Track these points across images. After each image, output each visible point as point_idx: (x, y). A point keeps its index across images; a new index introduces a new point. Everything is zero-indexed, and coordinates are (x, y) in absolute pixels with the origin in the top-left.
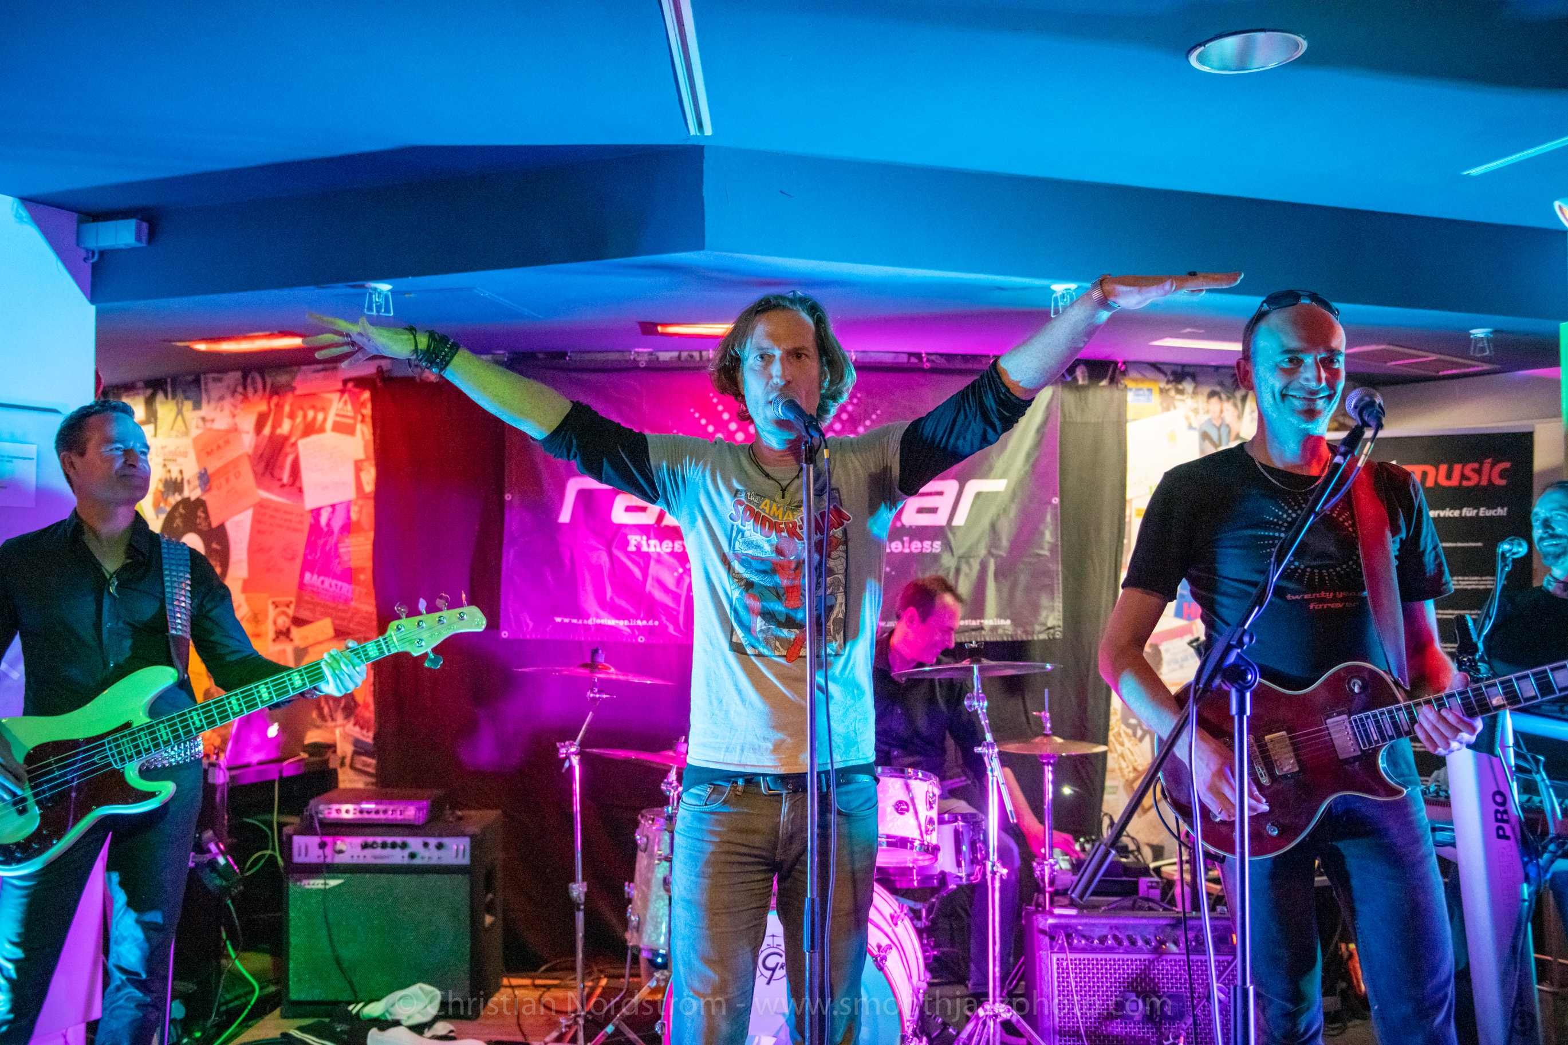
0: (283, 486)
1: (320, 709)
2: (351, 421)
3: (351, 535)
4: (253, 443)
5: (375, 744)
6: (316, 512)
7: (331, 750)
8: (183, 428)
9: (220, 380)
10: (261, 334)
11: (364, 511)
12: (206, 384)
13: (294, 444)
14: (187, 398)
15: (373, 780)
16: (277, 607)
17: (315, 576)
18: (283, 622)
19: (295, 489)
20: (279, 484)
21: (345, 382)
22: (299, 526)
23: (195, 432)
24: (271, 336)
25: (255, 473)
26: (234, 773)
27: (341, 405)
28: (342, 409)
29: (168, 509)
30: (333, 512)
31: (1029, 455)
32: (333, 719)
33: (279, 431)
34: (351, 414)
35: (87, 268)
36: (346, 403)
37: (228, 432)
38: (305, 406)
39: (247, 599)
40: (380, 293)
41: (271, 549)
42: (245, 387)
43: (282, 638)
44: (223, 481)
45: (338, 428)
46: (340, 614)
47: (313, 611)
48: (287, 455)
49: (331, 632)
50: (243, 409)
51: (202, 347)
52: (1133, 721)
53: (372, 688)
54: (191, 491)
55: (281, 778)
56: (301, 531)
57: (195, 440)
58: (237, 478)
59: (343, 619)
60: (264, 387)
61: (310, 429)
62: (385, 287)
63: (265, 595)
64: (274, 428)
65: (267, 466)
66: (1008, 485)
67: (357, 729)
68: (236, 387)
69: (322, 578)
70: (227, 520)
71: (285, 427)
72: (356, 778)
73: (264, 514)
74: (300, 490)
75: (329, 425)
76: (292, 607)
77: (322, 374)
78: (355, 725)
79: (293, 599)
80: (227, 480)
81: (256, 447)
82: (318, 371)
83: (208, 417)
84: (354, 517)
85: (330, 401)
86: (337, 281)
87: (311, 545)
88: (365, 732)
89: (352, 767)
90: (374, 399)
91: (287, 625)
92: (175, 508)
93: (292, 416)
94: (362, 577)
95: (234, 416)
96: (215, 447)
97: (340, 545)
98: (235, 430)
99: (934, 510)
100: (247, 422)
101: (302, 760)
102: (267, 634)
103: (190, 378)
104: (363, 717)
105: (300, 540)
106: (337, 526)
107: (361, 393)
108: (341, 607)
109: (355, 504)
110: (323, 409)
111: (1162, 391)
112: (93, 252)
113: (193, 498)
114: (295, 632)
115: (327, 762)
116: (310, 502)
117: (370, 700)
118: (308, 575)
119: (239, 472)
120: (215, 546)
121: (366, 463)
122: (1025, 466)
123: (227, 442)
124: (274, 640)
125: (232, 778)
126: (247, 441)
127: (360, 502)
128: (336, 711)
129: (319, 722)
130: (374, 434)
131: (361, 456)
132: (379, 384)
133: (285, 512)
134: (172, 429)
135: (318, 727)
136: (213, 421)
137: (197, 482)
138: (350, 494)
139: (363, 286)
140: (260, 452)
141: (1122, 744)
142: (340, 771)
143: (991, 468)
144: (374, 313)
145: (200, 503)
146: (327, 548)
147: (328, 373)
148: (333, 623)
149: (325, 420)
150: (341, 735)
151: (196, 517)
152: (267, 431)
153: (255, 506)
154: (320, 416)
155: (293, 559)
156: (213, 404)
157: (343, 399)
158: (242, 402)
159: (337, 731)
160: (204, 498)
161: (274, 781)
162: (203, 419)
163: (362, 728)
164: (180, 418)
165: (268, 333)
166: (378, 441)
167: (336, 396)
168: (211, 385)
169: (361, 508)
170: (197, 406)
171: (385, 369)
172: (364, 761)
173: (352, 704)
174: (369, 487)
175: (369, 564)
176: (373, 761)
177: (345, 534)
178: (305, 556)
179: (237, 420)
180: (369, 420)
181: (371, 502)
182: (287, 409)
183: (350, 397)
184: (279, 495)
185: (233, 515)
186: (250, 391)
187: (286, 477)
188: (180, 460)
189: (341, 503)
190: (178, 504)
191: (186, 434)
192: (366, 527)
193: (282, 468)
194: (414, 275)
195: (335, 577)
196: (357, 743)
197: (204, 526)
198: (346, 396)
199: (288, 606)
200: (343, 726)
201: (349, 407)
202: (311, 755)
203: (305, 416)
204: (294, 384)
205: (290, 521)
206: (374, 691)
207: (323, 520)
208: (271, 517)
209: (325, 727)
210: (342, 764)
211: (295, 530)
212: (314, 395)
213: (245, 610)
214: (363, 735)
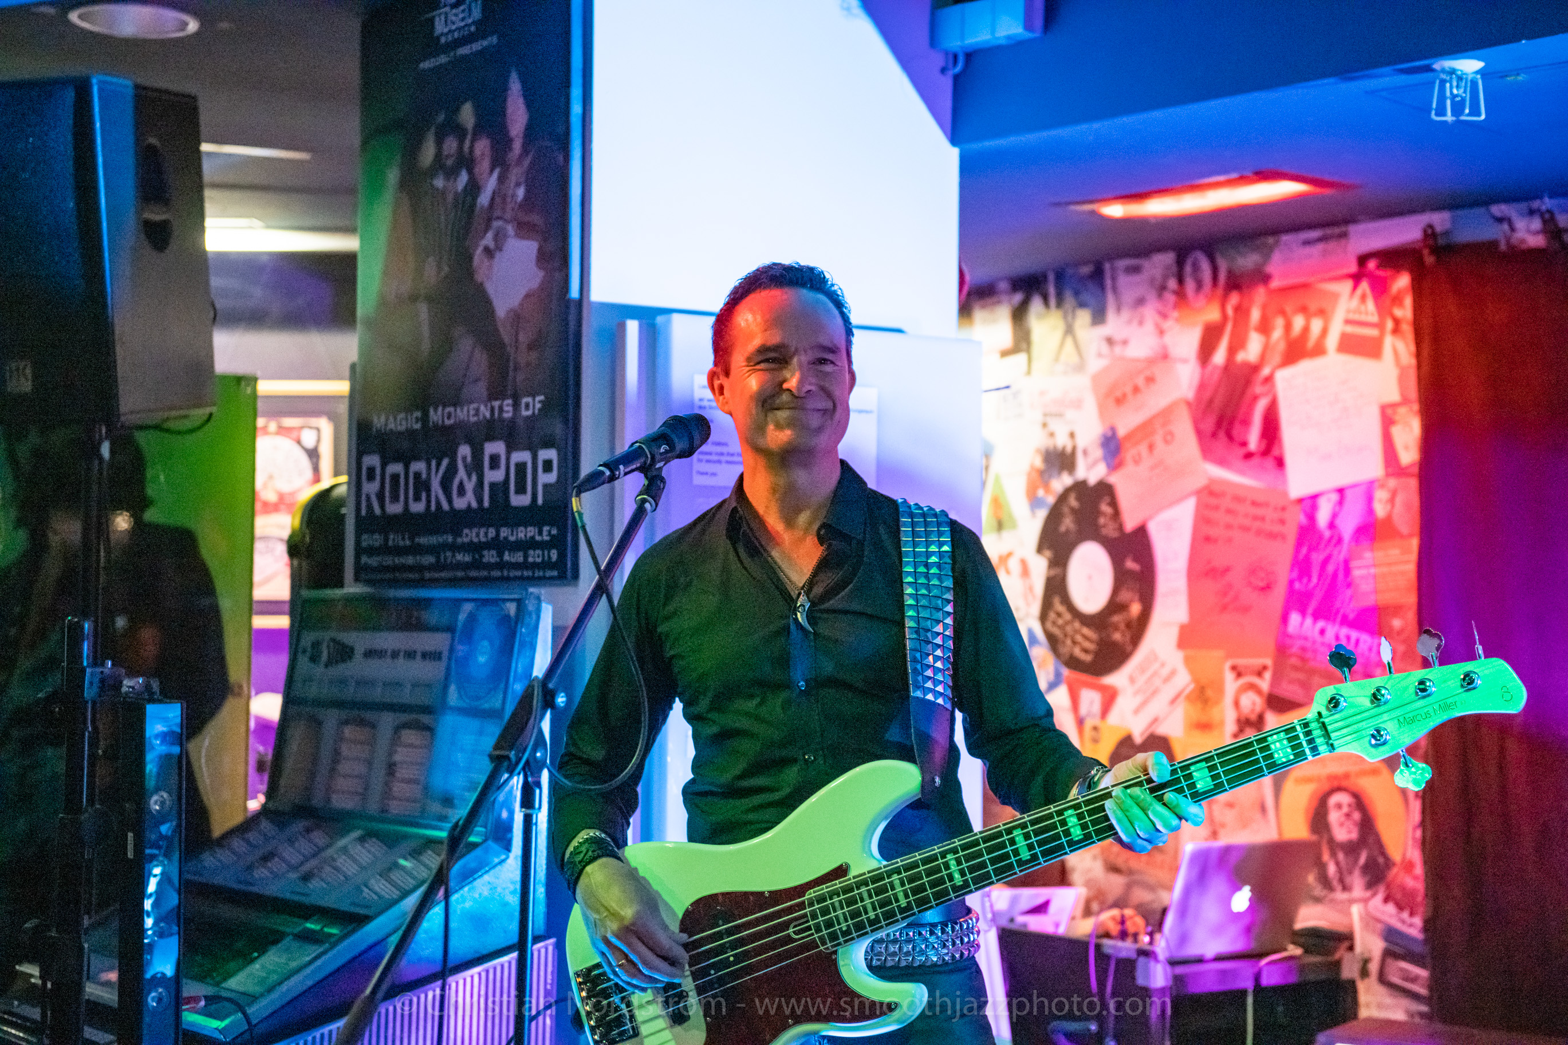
0: (1249, 456)
1: (1322, 867)
2: (1374, 332)
3: (1376, 545)
4: (1196, 381)
5: (1426, 941)
7: (1346, 944)
8: (1075, 359)
9: (1136, 270)
10: (1221, 178)
11: (1399, 500)
12: (1114, 279)
13: (1269, 380)
14: (1082, 305)
15: (1424, 1008)
16: (1239, 675)
17: (1309, 621)
18: (1251, 702)
19: (1270, 463)
20: (1242, 451)
21: (1362, 260)
22: (1277, 528)
23: (1095, 364)
24: (1243, 180)
25: (1199, 433)
26: (1180, 970)
27: (1355, 302)
28: (1357, 311)
29: (1051, 500)
30: (1341, 502)
32: (1346, 888)
33: (1241, 357)
34: (1374, 318)
35: (946, 84)
36: (1363, 298)
37: (1151, 361)
38: (1288, 309)
39: (1188, 661)
40: (1460, 79)
41: (1227, 570)
42: (1181, 281)
43: (1249, 732)
44: (1143, 448)
45: (1350, 345)
48: (1255, 398)
50: (1177, 320)
51: (1115, 210)
53: (1419, 833)
54: (1091, 467)
55: (1258, 989)
56: (1283, 537)
57: (1096, 379)
58: (1167, 442)
60: (1215, 278)
62: (1469, 66)
63: (1218, 654)
64: (1232, 351)
65: (1219, 424)
67: (1391, 908)
68: (1165, 278)
69: (1321, 624)
70: (1150, 517)
71: (1253, 349)
72: (1388, 1000)
73: (1216, 508)
74: (1280, 463)
75: (1332, 341)
76: (1268, 675)
77: (1320, 246)
78: (1386, 900)
79: (1269, 662)
80: (1151, 447)
81: (1202, 387)
82: (1307, 243)
83: (1118, 336)
84: (1380, 510)
85: (1335, 297)
86: (1376, 65)
87: (1302, 567)
89: (1382, 979)
90: (1417, 289)
91: (1258, 710)
92: (1063, 498)
93: (1265, 328)
94: (1397, 623)
95: (1161, 332)
96: (1128, 389)
97: (1353, 564)
98: (1164, 356)
100: (1185, 341)
101: (1291, 958)
102: (1222, 723)
103: (1086, 270)
104: (1403, 888)
105: (1281, 555)
106: (1347, 527)
107: (1394, 278)
109: (1382, 486)
110: (1322, 313)
112: (955, 57)
113: (1093, 479)
115: (1337, 965)
116: (1299, 483)
117: (1415, 855)
118: (1295, 618)
119: (1171, 433)
120: (1130, 564)
121: (1402, 410)
123: (1150, 380)
124: (1235, 736)
125: (1178, 979)
127: (1392, 483)
128: (1350, 872)
129: (1318, 891)
130: (1418, 355)
131: (1394, 396)
132: (1429, 260)
133: (1254, 503)
134: (1057, 359)
135: (1318, 900)
136: (1125, 342)
137: (1098, 453)
138: (1373, 468)
139: (1428, 69)
140: (1207, 394)
142: (1361, 986)
144: (1449, 118)
145: (1105, 490)
146: (1330, 568)
147: (1332, 245)
149: (1325, 332)
150: (1361, 918)
151: (1098, 513)
152: (1219, 357)
153: (1198, 493)
154: (1316, 326)
155: (1267, 588)
156: (1126, 314)
157: (1359, 291)
158: (1176, 306)
159: (1356, 910)
160: (1113, 479)
161: (1243, 993)
162: (1110, 341)
163: (1400, 908)
164: (1069, 341)
165: (1234, 175)
166: (1426, 368)
167: (1345, 287)
168: (1123, 280)
169: (1394, 494)
170: (1099, 317)
171: (1439, 229)
172: (1402, 970)
173: (1381, 860)
174: (1409, 454)
175: (1411, 599)
176: (1423, 973)
177: (1365, 544)
178: (1291, 582)
179: (1168, 339)
180: (1407, 329)
181: (1413, 483)
182: (1255, 315)
183: (1373, 288)
184: (1241, 472)
185: (1161, 508)
186: (1190, 285)
187: (1254, 439)
188: (1070, 414)
189: (1354, 486)
190: (1067, 491)
191: (1080, 367)
192: (1404, 529)
193: (1246, 422)
194: (1528, 38)
195: (1345, 622)
196: (1390, 934)
197: (1110, 531)
198: (1364, 286)
199: (1260, 674)
200: (1365, 901)
201: (1370, 305)
202: (1307, 951)
203: (1288, 327)
204: (1270, 269)
205: (1263, 519)
206: (1423, 841)
207: (1323, 517)
208: (1229, 511)
209: (1332, 901)
210: (1364, 973)
211: (1272, 536)
212: (1305, 286)
213: (1183, 679)
214: (1403, 922)
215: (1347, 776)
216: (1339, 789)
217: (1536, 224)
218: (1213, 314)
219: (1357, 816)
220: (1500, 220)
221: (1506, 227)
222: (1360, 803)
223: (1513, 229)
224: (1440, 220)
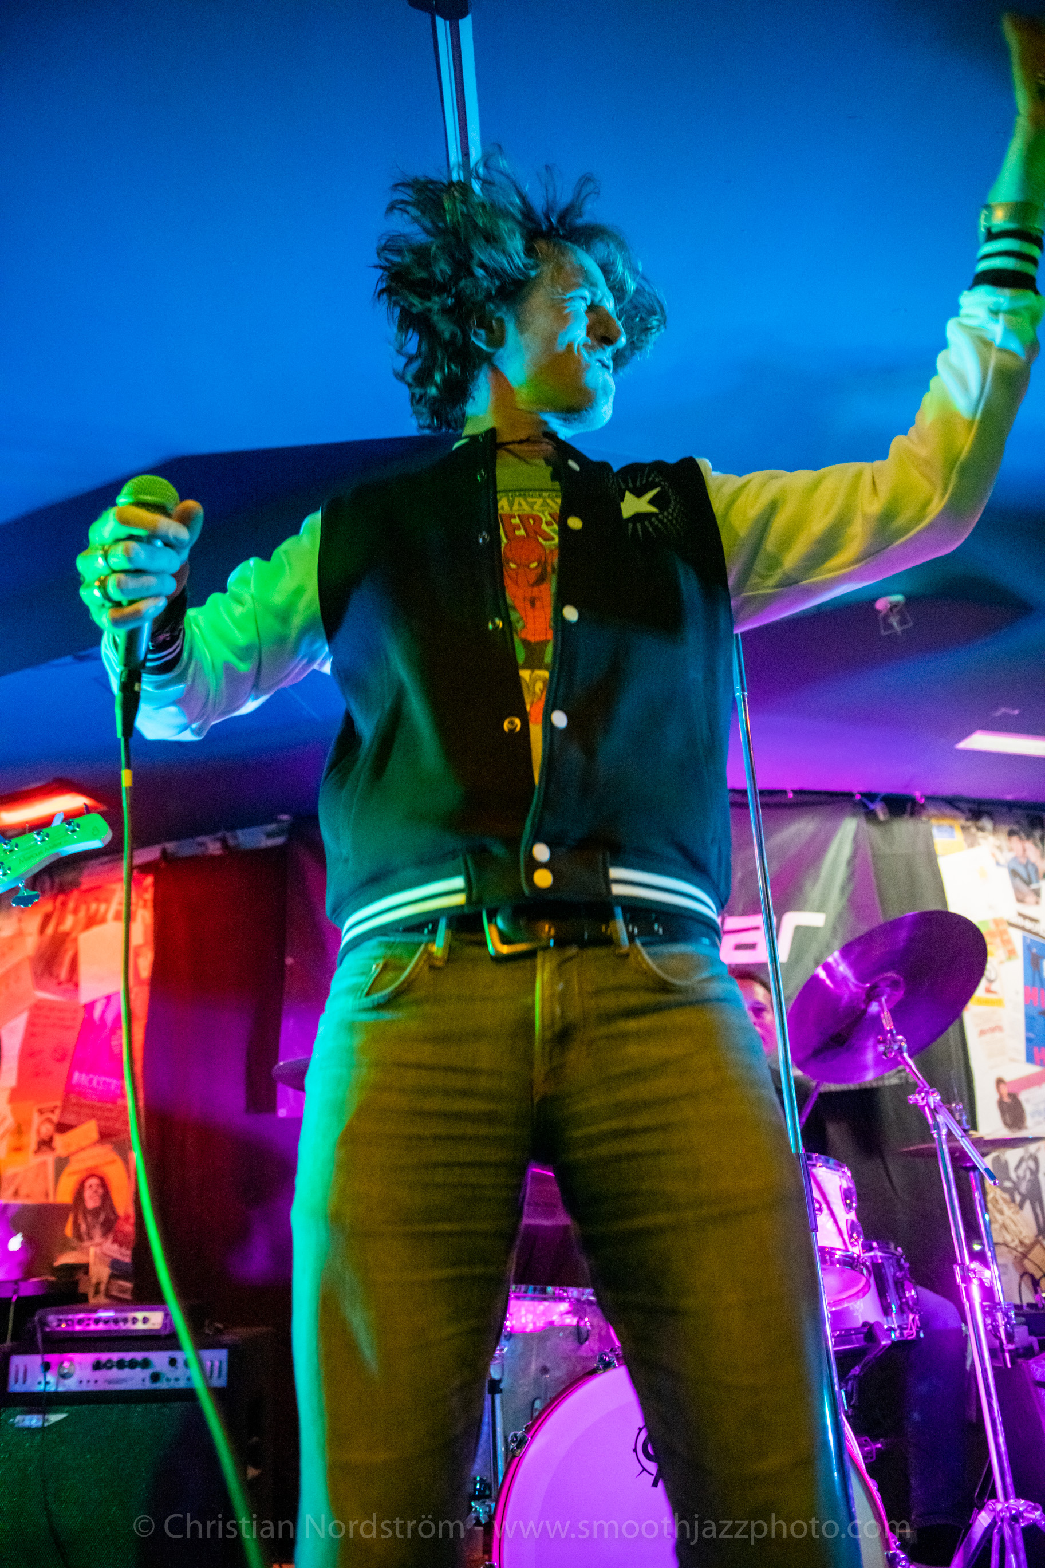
0: (61, 982)
4: (36, 945)
5: (131, 1264)
6: (90, 1007)
7: (84, 1272)
13: (75, 940)
17: (84, 1076)
18: (47, 1129)
19: (71, 986)
20: (57, 981)
21: (131, 870)
22: (72, 1023)
25: (35, 974)
30: (106, 1003)
31: (843, 889)
32: (91, 1238)
33: (61, 928)
37: (13, 937)
38: (89, 900)
39: (14, 1112)
41: (42, 1051)
43: (44, 1148)
44: (3, 988)
45: (120, 916)
46: (106, 1114)
47: (78, 1114)
48: (67, 950)
49: (95, 1135)
50: (29, 914)
52: (1008, 1184)
55: (18, 1296)
56: (73, 1027)
58: (17, 982)
59: (107, 1119)
60: (52, 887)
61: (92, 921)
63: (32, 1102)
64: (58, 925)
65: (47, 965)
66: (826, 921)
67: (116, 1247)
69: (90, 1075)
70: (2, 1026)
71: (69, 922)
73: (40, 1016)
74: (76, 985)
75: (109, 916)
76: (58, 1112)
77: (108, 866)
78: (114, 1241)
79: (59, 1103)
80: (8, 985)
81: (39, 948)
82: (102, 864)
85: (115, 891)
87: (81, 1042)
88: (123, 1250)
89: (107, 1294)
90: (156, 885)
91: (50, 1134)
97: (112, 1038)
98: (20, 934)
99: (752, 946)
100: (32, 923)
101: (47, 1281)
104: (123, 1232)
105: (71, 1038)
106: (109, 1020)
107: (145, 878)
108: (109, 1106)
110: (106, 900)
111: (963, 828)
114: (59, 1140)
115: (76, 1284)
116: (85, 996)
117: (132, 1210)
118: (76, 1075)
119: (19, 976)
121: (144, 949)
122: (841, 898)
123: (11, 948)
124: (36, 1152)
126: (31, 943)
127: (136, 989)
128: (94, 1227)
129: (74, 1242)
130: (154, 915)
131: (140, 941)
132: (164, 869)
133: (61, 1011)
136: (1, 929)
140: (41, 953)
141: (1001, 1212)
142: (91, 1294)
143: (806, 900)
146: (98, 1042)
148: (99, 1126)
149: (106, 911)
152: (50, 930)
153: (30, 1008)
154: (103, 907)
155: (62, 1058)
156: (3, 913)
161: (10, 1301)
163: (121, 1245)
167: (121, 885)
171: (169, 851)
172: (119, 1286)
173: (112, 1217)
174: (147, 971)
176: (129, 1285)
178: (75, 1053)
179: (24, 925)
180: (150, 904)
181: (148, 988)
182: (71, 905)
183: (134, 885)
184: (55, 993)
185: (9, 1020)
187: (63, 973)
189: (115, 994)
193: (60, 965)
196: (115, 1264)
199: (53, 1111)
200: (100, 1245)
202: (58, 1276)
203: (88, 909)
204: (81, 880)
205: (62, 1019)
207: (97, 1013)
208: (47, 1017)
209: (83, 1248)
210: (97, 1292)
211: (68, 1028)
212: (98, 887)
213: (10, 1122)
214: (121, 1254)
215: (97, 1167)
216: (93, 1175)
217: (218, 845)
218: (48, 907)
219: (101, 1191)
220: (201, 844)
221: (202, 848)
222: (104, 1183)
223: (207, 848)
224: (171, 846)
